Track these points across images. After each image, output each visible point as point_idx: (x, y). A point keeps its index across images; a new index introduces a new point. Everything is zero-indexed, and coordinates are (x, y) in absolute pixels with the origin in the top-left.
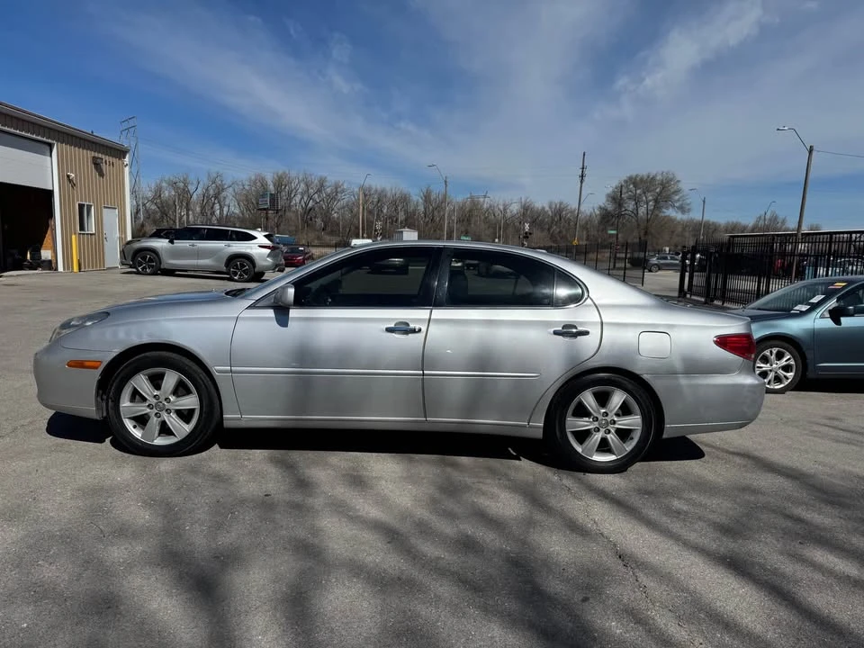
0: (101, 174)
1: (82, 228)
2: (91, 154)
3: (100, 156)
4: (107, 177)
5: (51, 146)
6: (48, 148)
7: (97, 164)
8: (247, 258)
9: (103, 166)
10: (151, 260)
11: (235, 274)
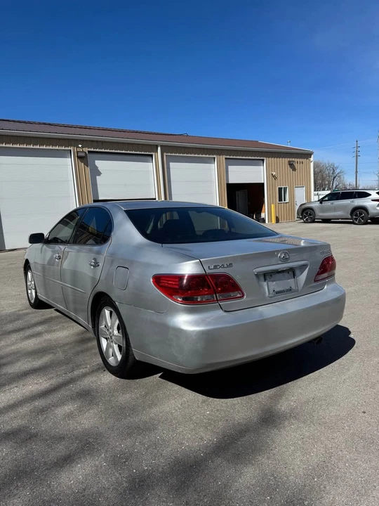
0: (294, 169)
1: (280, 200)
2: (287, 160)
3: (293, 159)
4: (298, 170)
5: (263, 160)
6: (262, 162)
7: (291, 165)
8: (364, 209)
9: (296, 165)
10: (310, 215)
11: (356, 219)
